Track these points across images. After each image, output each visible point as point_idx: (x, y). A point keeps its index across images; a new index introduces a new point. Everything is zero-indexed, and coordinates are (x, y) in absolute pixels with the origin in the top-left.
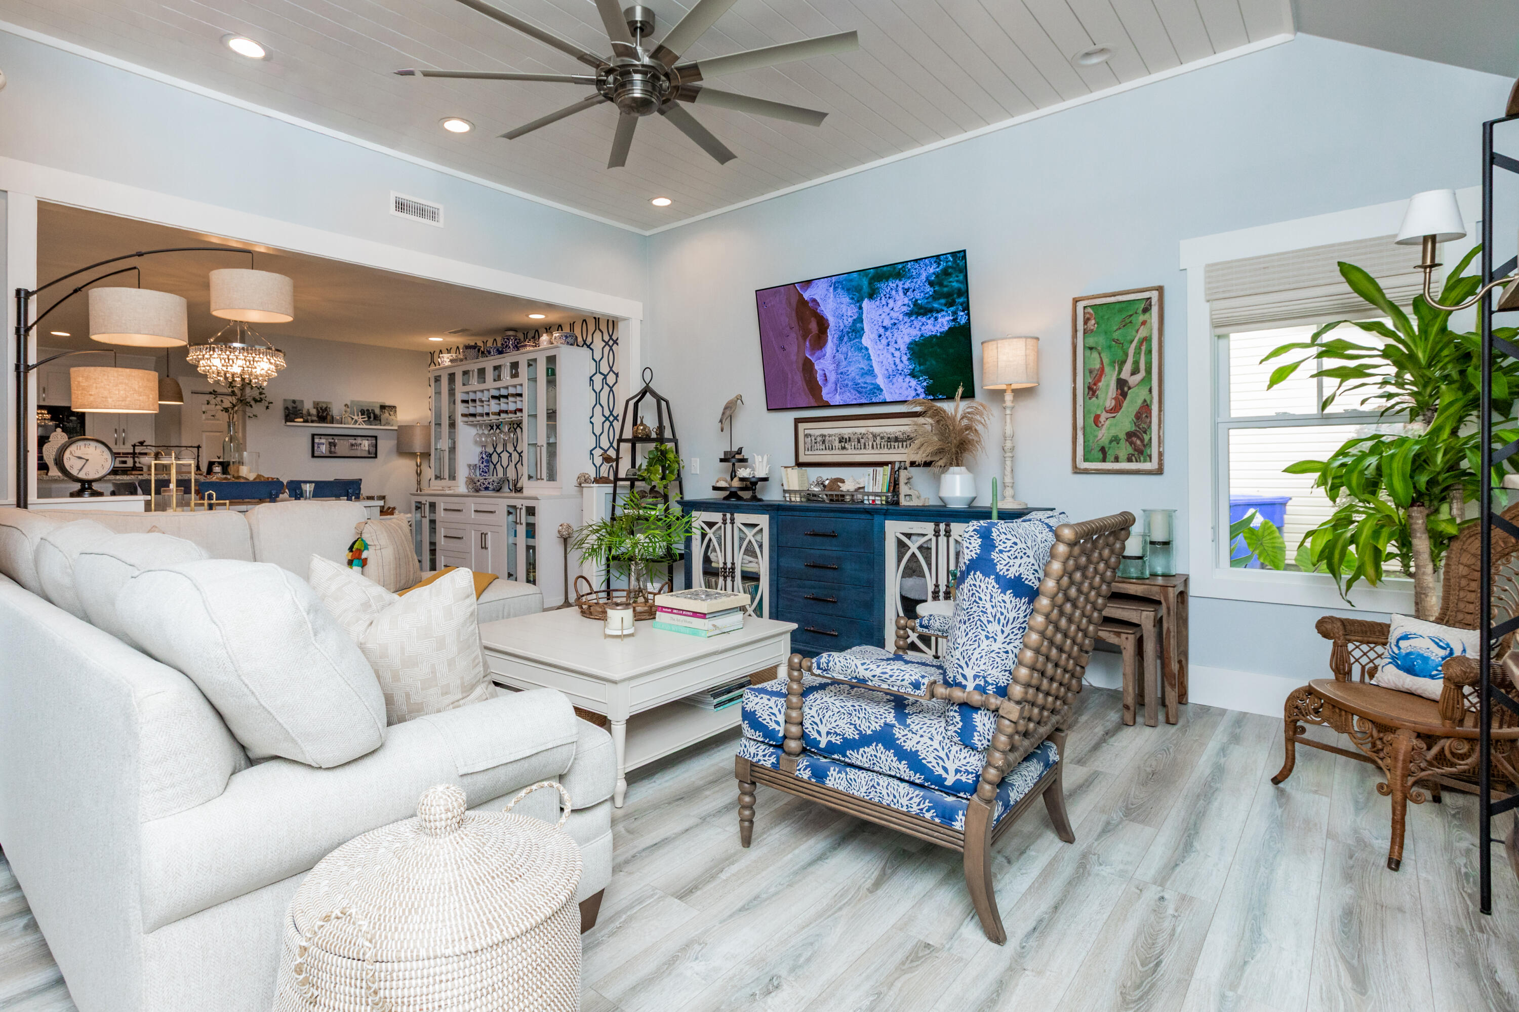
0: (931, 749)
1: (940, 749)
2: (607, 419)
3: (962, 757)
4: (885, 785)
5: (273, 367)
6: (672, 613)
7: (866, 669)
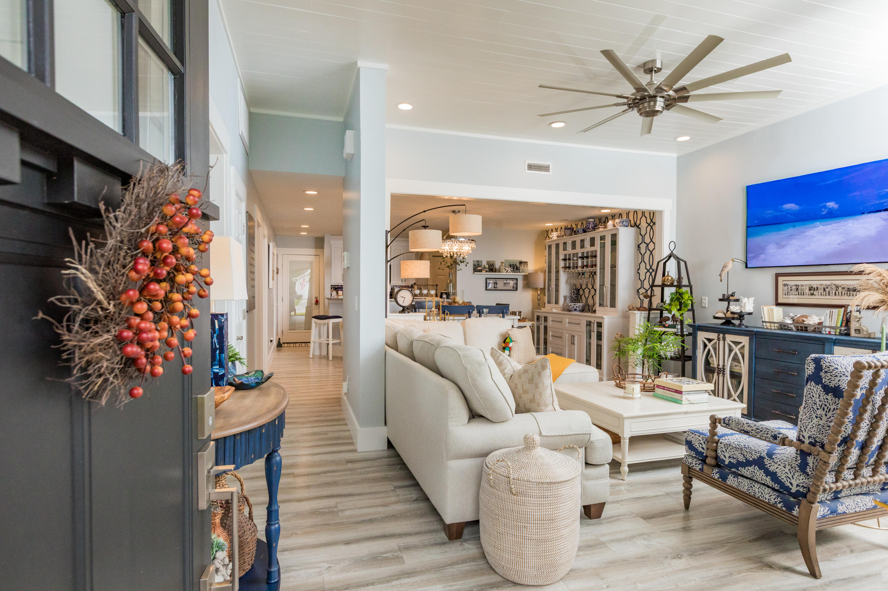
0: (784, 472)
1: (789, 473)
2: (648, 271)
3: (801, 478)
4: (758, 487)
5: (470, 248)
6: (664, 389)
7: (748, 426)
